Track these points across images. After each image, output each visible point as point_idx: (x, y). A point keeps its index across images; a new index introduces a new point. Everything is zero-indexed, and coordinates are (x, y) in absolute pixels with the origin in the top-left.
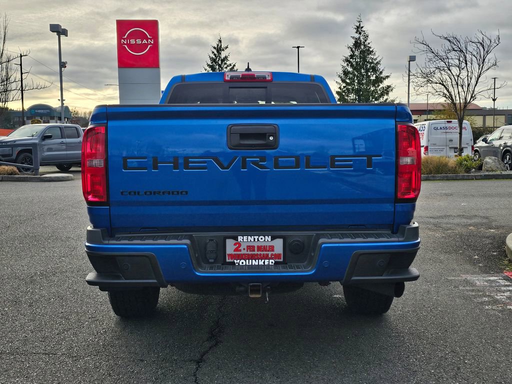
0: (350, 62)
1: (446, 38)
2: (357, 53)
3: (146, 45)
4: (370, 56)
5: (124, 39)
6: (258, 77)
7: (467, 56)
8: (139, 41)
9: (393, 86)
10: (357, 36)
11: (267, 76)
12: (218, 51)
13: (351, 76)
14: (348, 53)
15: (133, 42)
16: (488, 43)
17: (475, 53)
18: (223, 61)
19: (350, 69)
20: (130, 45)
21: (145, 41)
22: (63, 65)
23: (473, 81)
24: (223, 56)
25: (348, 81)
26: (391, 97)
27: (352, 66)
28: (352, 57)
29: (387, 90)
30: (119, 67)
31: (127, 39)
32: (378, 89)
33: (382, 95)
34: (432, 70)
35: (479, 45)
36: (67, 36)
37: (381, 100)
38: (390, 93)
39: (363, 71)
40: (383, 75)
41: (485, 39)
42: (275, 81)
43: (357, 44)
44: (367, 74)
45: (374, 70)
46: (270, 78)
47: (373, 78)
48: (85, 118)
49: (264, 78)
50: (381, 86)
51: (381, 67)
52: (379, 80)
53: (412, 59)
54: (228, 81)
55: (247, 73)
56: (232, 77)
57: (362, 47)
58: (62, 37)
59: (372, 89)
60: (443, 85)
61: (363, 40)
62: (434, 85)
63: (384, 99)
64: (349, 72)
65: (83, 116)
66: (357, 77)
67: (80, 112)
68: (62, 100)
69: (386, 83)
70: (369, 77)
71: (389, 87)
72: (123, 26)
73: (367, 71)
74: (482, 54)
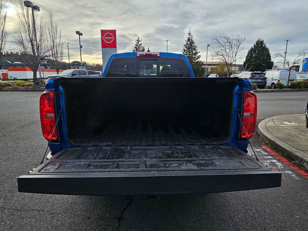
0: (186, 46)
1: (225, 38)
2: (188, 43)
3: (112, 39)
4: (193, 44)
5: (104, 37)
6: (153, 55)
7: (232, 45)
8: (109, 38)
9: (201, 55)
10: (189, 36)
11: (158, 54)
12: (138, 42)
13: (186, 52)
14: (185, 43)
15: (107, 38)
16: (241, 40)
17: (235, 44)
18: (140, 45)
19: (186, 49)
20: (106, 39)
21: (111, 38)
22: (81, 47)
23: (234, 55)
24: (140, 44)
25: (185, 53)
26: (200, 60)
27: (187, 48)
28: (187, 44)
29: (199, 57)
30: (102, 48)
31: (105, 37)
32: (196, 56)
33: (197, 59)
34: (219, 50)
35: (237, 40)
36: (82, 36)
37: (197, 61)
38: (200, 58)
39: (190, 50)
40: (198, 52)
41: (240, 38)
42: (162, 57)
43: (189, 40)
44: (192, 51)
45: (195, 49)
46: (159, 56)
47: (194, 52)
48: (92, 66)
49: (156, 55)
50: (197, 55)
51: (197, 48)
52: (196, 53)
53: (209, 45)
54: (138, 57)
55: (148, 53)
56: (140, 55)
57: (191, 41)
58: (81, 36)
59: (194, 56)
60: (223, 56)
61: (191, 38)
62: (219, 56)
63: (198, 60)
64: (186, 50)
65: (91, 65)
66: (189, 52)
67: (90, 64)
68: (81, 60)
69: (199, 54)
70: (193, 52)
71: (200, 56)
72: (103, 32)
73: (192, 50)
74: (238, 44)
